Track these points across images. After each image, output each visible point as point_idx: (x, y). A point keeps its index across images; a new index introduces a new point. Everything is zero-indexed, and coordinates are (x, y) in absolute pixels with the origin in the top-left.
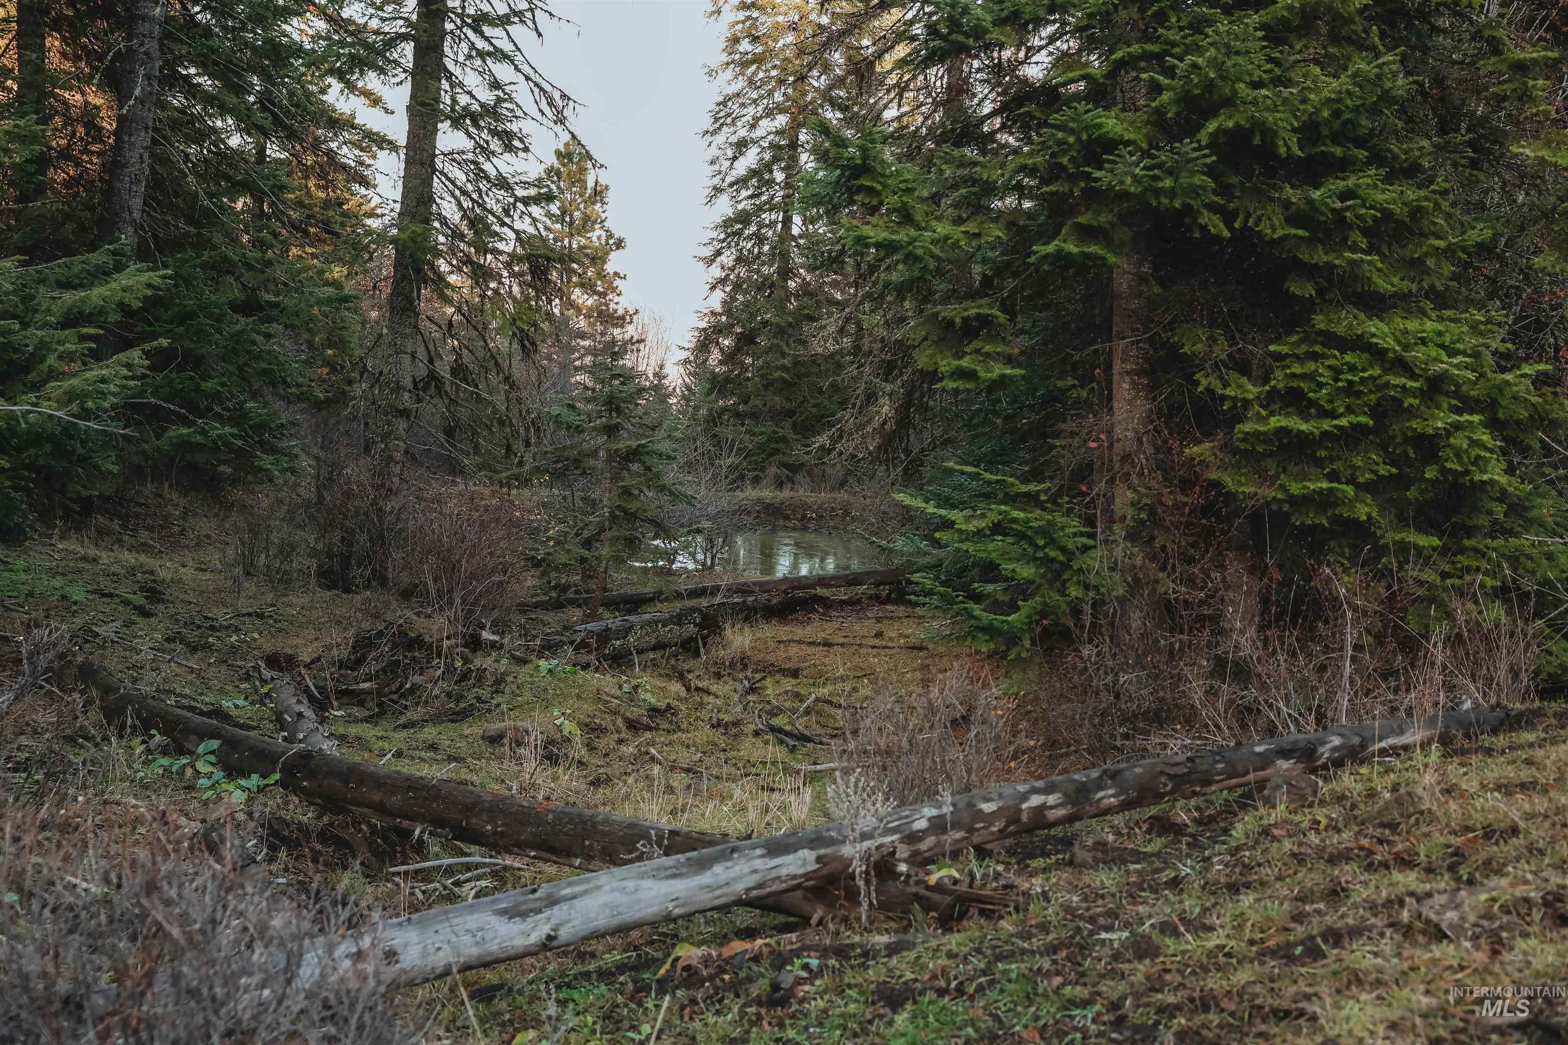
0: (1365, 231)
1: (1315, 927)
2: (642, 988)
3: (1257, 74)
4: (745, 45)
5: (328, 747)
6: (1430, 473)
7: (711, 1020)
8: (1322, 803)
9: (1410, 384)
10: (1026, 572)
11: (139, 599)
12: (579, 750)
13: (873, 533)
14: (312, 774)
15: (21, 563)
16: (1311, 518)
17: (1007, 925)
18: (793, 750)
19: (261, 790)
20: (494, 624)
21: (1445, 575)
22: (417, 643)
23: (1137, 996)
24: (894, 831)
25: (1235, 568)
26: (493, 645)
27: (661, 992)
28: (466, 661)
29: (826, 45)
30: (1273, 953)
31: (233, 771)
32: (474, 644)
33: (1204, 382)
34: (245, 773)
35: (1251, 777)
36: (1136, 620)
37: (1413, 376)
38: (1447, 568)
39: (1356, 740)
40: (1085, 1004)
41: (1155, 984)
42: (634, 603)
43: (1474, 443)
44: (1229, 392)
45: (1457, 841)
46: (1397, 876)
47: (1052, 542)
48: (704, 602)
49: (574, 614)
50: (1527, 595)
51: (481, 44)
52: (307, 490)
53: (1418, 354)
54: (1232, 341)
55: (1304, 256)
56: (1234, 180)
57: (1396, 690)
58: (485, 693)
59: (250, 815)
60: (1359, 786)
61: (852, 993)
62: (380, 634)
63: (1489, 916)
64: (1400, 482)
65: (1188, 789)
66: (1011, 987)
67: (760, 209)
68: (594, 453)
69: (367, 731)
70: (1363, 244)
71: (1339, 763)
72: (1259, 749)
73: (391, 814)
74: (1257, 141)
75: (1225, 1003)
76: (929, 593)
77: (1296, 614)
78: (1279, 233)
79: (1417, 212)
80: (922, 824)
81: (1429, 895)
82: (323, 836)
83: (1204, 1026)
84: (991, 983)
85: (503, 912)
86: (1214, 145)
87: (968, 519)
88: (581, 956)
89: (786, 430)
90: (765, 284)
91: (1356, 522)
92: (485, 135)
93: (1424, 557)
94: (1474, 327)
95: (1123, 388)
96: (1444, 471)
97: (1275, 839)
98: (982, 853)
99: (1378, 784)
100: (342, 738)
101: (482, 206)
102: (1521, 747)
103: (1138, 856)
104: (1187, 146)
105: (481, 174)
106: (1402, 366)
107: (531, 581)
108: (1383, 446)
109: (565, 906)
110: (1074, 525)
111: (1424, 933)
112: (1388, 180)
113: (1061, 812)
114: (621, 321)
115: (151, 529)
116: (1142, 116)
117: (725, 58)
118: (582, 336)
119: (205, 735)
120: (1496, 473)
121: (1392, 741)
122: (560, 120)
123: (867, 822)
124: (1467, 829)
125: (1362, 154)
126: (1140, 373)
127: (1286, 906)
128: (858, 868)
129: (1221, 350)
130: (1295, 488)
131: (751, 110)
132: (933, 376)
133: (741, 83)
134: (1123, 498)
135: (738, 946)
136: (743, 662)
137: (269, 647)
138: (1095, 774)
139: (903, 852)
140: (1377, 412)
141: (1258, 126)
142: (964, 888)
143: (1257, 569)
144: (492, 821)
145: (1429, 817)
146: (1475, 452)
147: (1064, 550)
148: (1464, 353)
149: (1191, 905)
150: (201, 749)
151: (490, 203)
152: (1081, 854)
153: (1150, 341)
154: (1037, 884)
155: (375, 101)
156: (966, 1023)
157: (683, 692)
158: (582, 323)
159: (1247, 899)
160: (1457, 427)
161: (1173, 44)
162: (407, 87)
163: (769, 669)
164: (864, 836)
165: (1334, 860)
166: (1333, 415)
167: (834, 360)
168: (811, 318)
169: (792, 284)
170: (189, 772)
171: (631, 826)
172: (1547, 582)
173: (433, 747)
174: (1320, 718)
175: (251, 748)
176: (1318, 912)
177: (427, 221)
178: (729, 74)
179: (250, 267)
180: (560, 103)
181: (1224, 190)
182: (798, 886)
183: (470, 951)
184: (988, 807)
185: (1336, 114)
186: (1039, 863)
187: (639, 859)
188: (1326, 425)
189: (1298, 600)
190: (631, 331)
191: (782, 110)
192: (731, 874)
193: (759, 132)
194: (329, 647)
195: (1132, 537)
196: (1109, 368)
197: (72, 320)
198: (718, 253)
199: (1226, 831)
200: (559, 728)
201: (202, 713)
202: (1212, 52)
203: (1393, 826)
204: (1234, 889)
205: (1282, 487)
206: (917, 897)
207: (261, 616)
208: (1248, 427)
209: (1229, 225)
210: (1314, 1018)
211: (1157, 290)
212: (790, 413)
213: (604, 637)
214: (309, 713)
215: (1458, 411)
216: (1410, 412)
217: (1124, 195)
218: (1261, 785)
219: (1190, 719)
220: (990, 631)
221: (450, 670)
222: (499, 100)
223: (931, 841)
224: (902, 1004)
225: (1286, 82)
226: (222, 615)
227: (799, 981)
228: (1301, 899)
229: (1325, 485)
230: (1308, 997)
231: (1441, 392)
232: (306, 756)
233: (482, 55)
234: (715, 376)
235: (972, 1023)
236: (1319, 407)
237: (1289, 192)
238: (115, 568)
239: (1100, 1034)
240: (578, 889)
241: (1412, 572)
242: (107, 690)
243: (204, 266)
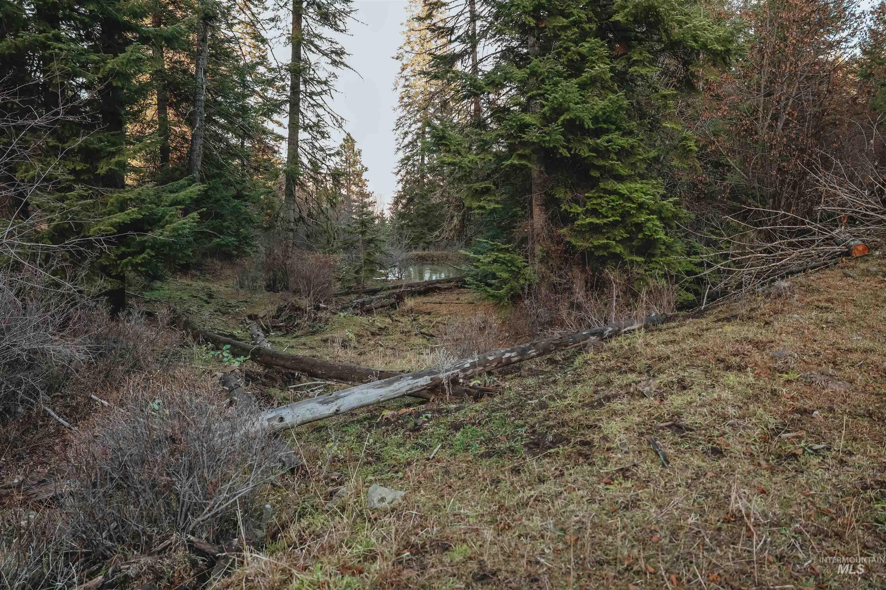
0: (616, 154)
1: (601, 395)
2: (371, 426)
3: (577, 100)
4: (406, 100)
5: (268, 346)
6: (640, 236)
7: (393, 437)
8: (605, 351)
9: (633, 206)
10: (505, 275)
11: (205, 298)
12: (354, 343)
13: (456, 265)
14: (261, 355)
15: (166, 287)
16: (601, 253)
17: (497, 400)
18: (428, 340)
19: (244, 361)
20: (325, 301)
21: (646, 271)
22: (299, 309)
23: (540, 423)
24: (458, 368)
25: (576, 271)
26: (324, 308)
27: (378, 427)
28: (315, 314)
29: (431, 98)
30: (587, 405)
31: (235, 355)
32: (318, 308)
33: (564, 207)
34: (239, 356)
35: (581, 343)
36: (543, 290)
37: (633, 203)
38: (647, 268)
39: (617, 328)
40: (523, 426)
41: (547, 418)
42: (374, 292)
43: (655, 225)
44: (572, 210)
45: (649, 362)
46: (629, 375)
47: (513, 265)
48: (398, 291)
49: (353, 297)
50: (673, 276)
51: (312, 102)
52: (263, 258)
53: (635, 195)
54: (572, 192)
55: (596, 163)
56: (571, 137)
57: (631, 310)
58: (322, 325)
59: (241, 370)
60: (618, 345)
61: (442, 426)
62: (286, 306)
63: (659, 388)
64: (630, 239)
65: (560, 348)
66: (496, 421)
67: (413, 155)
68: (358, 241)
69: (282, 340)
70: (615, 158)
71: (610, 337)
72: (584, 333)
73: (288, 368)
74: (578, 123)
75: (571, 424)
76: (473, 284)
77: (596, 287)
78: (587, 155)
79: (632, 147)
80: (468, 365)
81: (640, 382)
82: (266, 377)
83: (563, 432)
84: (490, 420)
85: (320, 402)
86: (563, 125)
87: (485, 258)
88: (352, 415)
89: (425, 231)
90: (417, 181)
91: (616, 254)
92: (315, 133)
93: (639, 264)
94: (653, 186)
95: (536, 210)
96: (645, 235)
97: (589, 364)
98: (490, 373)
99: (624, 344)
100: (273, 342)
101: (315, 158)
102: (670, 328)
103: (543, 372)
104: (553, 125)
105: (314, 147)
106: (630, 199)
107: (338, 285)
108: (624, 228)
109: (342, 399)
110: (521, 258)
111: (638, 395)
112: (623, 135)
113: (516, 359)
114: (368, 196)
115: (209, 274)
116: (538, 116)
117: (399, 104)
118: (355, 201)
119: (225, 343)
120: (661, 235)
121: (629, 328)
122: (340, 126)
123: (448, 366)
124: (653, 358)
125: (614, 127)
126: (542, 205)
127: (592, 388)
128: (445, 382)
129: (569, 196)
130: (596, 243)
131: (409, 122)
132: (470, 209)
133: (405, 112)
134: (538, 248)
135: (404, 410)
136: (411, 310)
137: (249, 312)
138: (528, 345)
139: (461, 375)
140: (622, 216)
141: (578, 118)
142: (482, 387)
143: (584, 271)
144: (321, 369)
145: (640, 354)
146: (654, 228)
147: (518, 267)
148: (650, 195)
149: (559, 389)
150: (224, 348)
151: (318, 156)
152: (523, 373)
153: (545, 193)
154: (507, 385)
155: (280, 125)
156: (481, 435)
157: (391, 322)
158: (354, 197)
159: (579, 386)
160: (649, 220)
161: (548, 90)
162: (288, 118)
163: (420, 313)
164: (447, 371)
165: (608, 371)
166: (607, 217)
167: (440, 206)
168: (432, 192)
169: (425, 180)
170: (221, 356)
171: (367, 370)
172: (679, 272)
173: (304, 344)
174: (606, 321)
175: (241, 347)
176: (603, 390)
177: (296, 164)
178: (401, 109)
179: (238, 183)
180: (340, 121)
181: (568, 141)
182: (425, 389)
183: (309, 416)
184: (490, 358)
185: (604, 113)
186: (509, 376)
187: (370, 382)
188: (605, 221)
189: (598, 281)
190: (371, 199)
191: (419, 121)
192: (401, 386)
193: (412, 129)
194: (269, 312)
195: (541, 262)
196: (531, 204)
197: (175, 203)
198: (400, 171)
199: (573, 362)
200: (348, 336)
201: (226, 336)
202: (561, 92)
203: (628, 358)
204: (574, 383)
205: (591, 243)
206: (466, 391)
207: (246, 302)
208: (579, 222)
209: (570, 153)
210: (600, 427)
211: (546, 176)
212: (427, 225)
213: (363, 304)
214: (262, 334)
215: (649, 215)
216: (633, 215)
217: (534, 143)
218: (585, 345)
219: (562, 324)
220: (493, 296)
221: (310, 317)
222: (319, 121)
223: (471, 371)
224: (459, 429)
225: (587, 103)
226: (233, 302)
227: (424, 422)
228: (597, 385)
229: (605, 241)
230: (598, 420)
231: (643, 208)
232: (259, 349)
233: (313, 106)
234: (401, 213)
235: (483, 435)
236: (603, 215)
237: (590, 141)
238: (198, 288)
239: (527, 437)
240: (346, 393)
241: (635, 270)
242: (194, 329)
243: (223, 184)
